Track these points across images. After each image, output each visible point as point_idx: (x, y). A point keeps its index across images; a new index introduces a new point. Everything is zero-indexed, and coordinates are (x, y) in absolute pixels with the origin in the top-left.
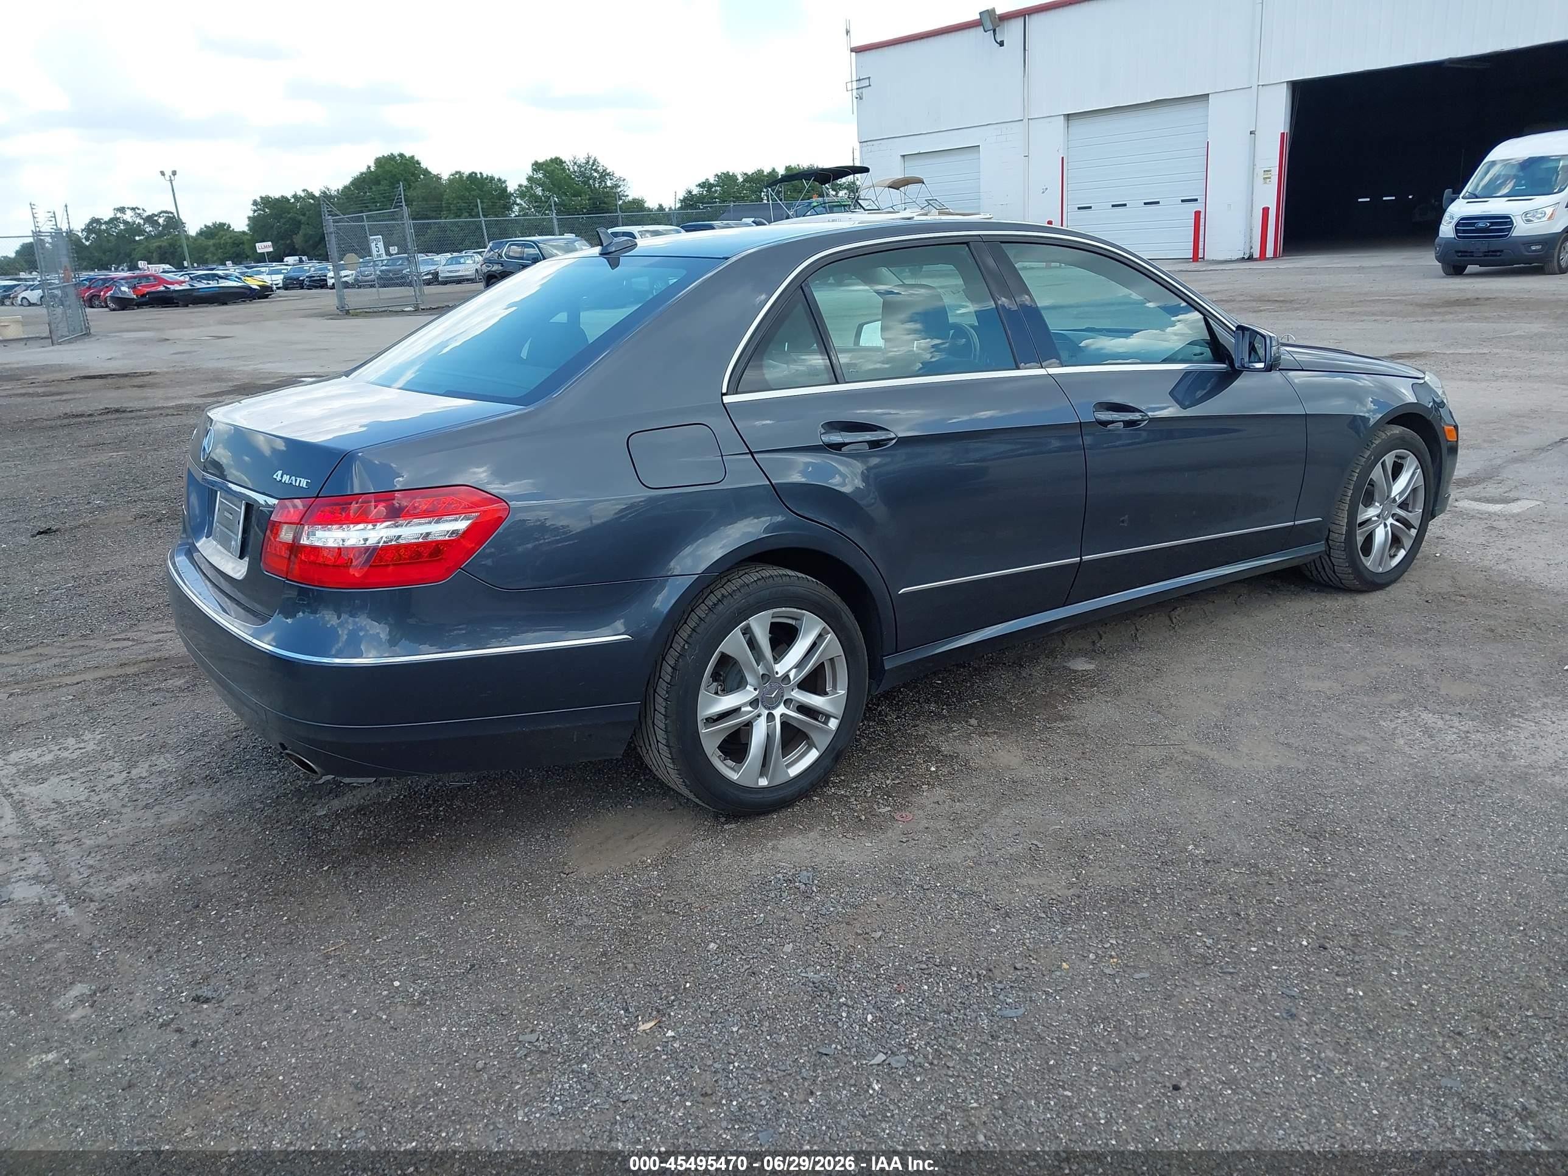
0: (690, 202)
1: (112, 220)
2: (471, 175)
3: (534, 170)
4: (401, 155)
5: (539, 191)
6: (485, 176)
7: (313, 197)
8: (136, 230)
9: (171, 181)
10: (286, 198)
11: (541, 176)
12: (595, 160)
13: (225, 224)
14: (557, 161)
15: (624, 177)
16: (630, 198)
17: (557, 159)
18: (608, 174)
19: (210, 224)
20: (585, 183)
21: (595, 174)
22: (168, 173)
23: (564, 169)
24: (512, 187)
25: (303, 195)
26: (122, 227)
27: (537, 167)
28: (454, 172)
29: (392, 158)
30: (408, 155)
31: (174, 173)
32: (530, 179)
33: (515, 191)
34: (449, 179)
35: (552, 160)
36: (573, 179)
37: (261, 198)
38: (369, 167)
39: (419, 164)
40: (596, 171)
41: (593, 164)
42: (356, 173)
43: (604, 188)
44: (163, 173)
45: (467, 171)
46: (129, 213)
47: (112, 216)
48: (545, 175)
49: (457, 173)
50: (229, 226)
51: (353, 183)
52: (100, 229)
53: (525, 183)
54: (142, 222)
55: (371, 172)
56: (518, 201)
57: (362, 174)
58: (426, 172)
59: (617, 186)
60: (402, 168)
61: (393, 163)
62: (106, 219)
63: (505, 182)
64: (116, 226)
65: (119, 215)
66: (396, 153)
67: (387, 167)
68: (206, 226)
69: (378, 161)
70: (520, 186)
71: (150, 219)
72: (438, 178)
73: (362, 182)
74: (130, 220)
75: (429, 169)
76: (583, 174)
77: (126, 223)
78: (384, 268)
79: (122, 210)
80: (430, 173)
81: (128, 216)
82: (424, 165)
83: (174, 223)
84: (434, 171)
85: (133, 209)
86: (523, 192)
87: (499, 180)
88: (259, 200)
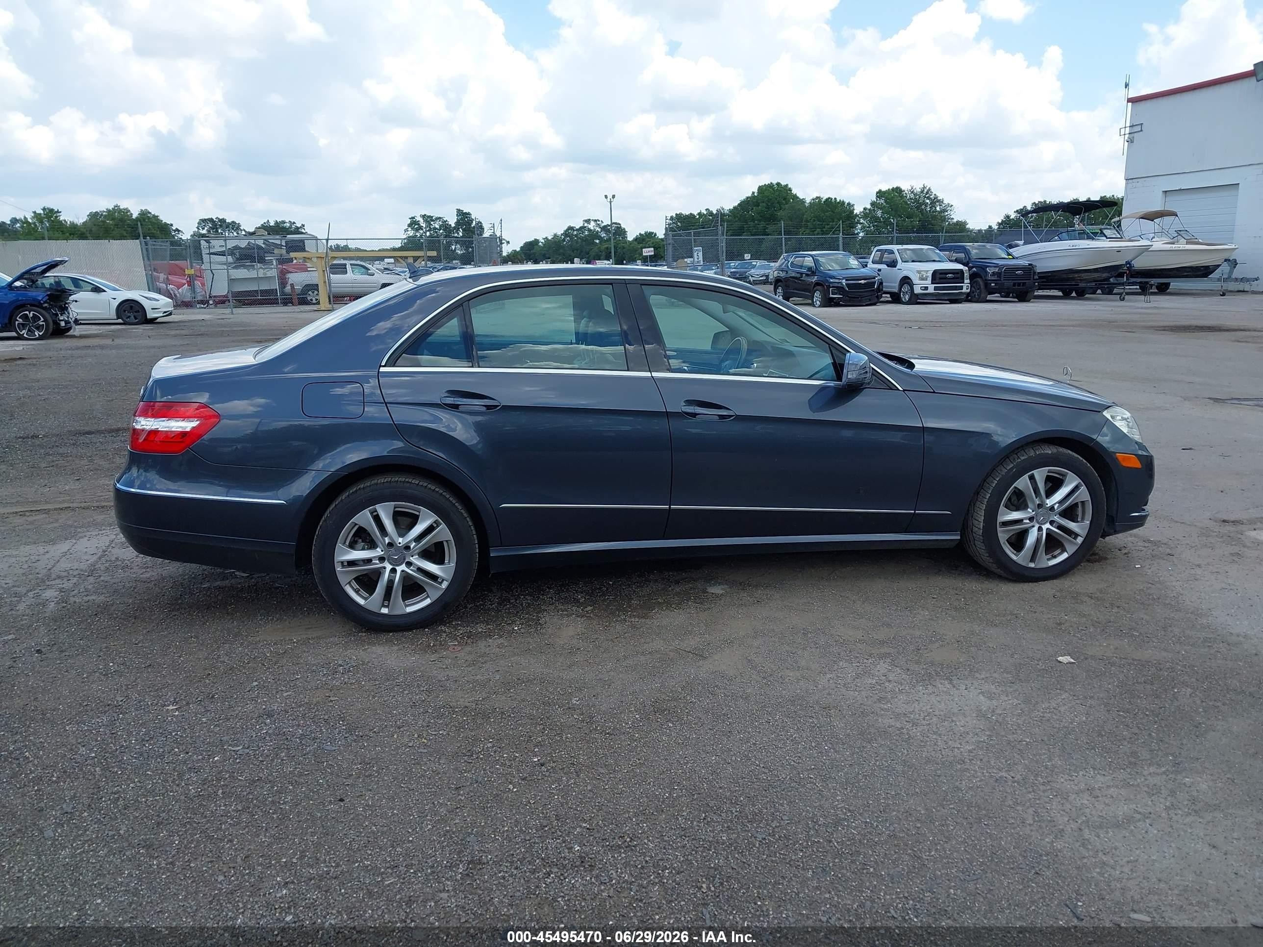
0: (1007, 224)
1: (581, 228)
2: (827, 200)
3: (877, 197)
4: (778, 184)
5: (879, 213)
6: (838, 201)
7: (711, 214)
8: (595, 235)
9: (611, 202)
10: (694, 215)
11: (883, 201)
12: (929, 189)
13: (653, 233)
14: (898, 190)
15: (951, 203)
16: (955, 220)
17: (898, 188)
18: (939, 201)
19: (643, 233)
20: (918, 208)
21: (928, 201)
22: (610, 197)
23: (902, 197)
24: (858, 210)
25: (705, 213)
26: (586, 233)
27: (880, 194)
28: (815, 197)
29: (771, 186)
30: (783, 183)
31: (614, 197)
32: (873, 204)
33: (861, 212)
34: (810, 203)
35: (893, 189)
36: (908, 205)
37: (676, 214)
38: (753, 193)
39: (791, 191)
40: (928, 198)
41: (927, 193)
42: (743, 198)
43: (933, 212)
44: (606, 197)
45: (825, 197)
46: (593, 223)
47: (582, 225)
48: (886, 202)
49: (817, 198)
50: (656, 235)
51: (739, 205)
52: (572, 234)
53: (869, 207)
54: (599, 230)
55: (755, 196)
56: (862, 221)
57: (748, 198)
58: (795, 197)
59: (945, 211)
60: (777, 193)
61: (771, 190)
62: (578, 227)
63: (853, 205)
64: (583, 232)
65: (586, 225)
66: (775, 182)
67: (766, 193)
68: (640, 234)
69: (760, 189)
70: (865, 209)
71: (605, 228)
72: (803, 201)
73: (747, 204)
74: (592, 228)
75: (798, 195)
76: (916, 201)
77: (589, 230)
78: (734, 270)
79: (588, 221)
80: (798, 198)
81: (592, 226)
82: (794, 191)
83: (620, 231)
84: (801, 196)
85: (595, 221)
86: (866, 214)
87: (849, 204)
88: (674, 216)
